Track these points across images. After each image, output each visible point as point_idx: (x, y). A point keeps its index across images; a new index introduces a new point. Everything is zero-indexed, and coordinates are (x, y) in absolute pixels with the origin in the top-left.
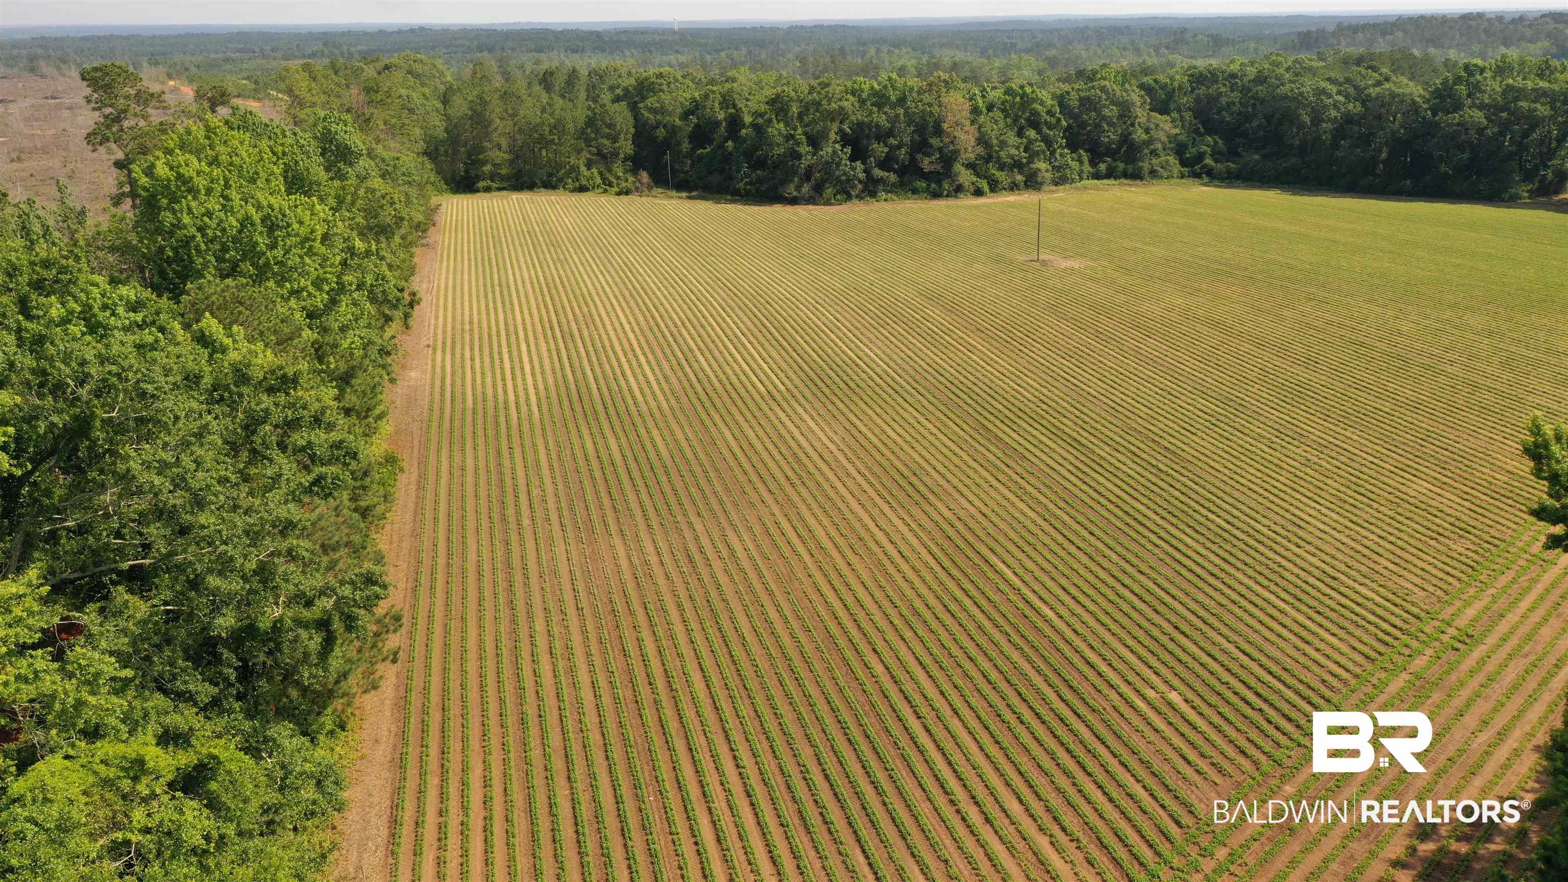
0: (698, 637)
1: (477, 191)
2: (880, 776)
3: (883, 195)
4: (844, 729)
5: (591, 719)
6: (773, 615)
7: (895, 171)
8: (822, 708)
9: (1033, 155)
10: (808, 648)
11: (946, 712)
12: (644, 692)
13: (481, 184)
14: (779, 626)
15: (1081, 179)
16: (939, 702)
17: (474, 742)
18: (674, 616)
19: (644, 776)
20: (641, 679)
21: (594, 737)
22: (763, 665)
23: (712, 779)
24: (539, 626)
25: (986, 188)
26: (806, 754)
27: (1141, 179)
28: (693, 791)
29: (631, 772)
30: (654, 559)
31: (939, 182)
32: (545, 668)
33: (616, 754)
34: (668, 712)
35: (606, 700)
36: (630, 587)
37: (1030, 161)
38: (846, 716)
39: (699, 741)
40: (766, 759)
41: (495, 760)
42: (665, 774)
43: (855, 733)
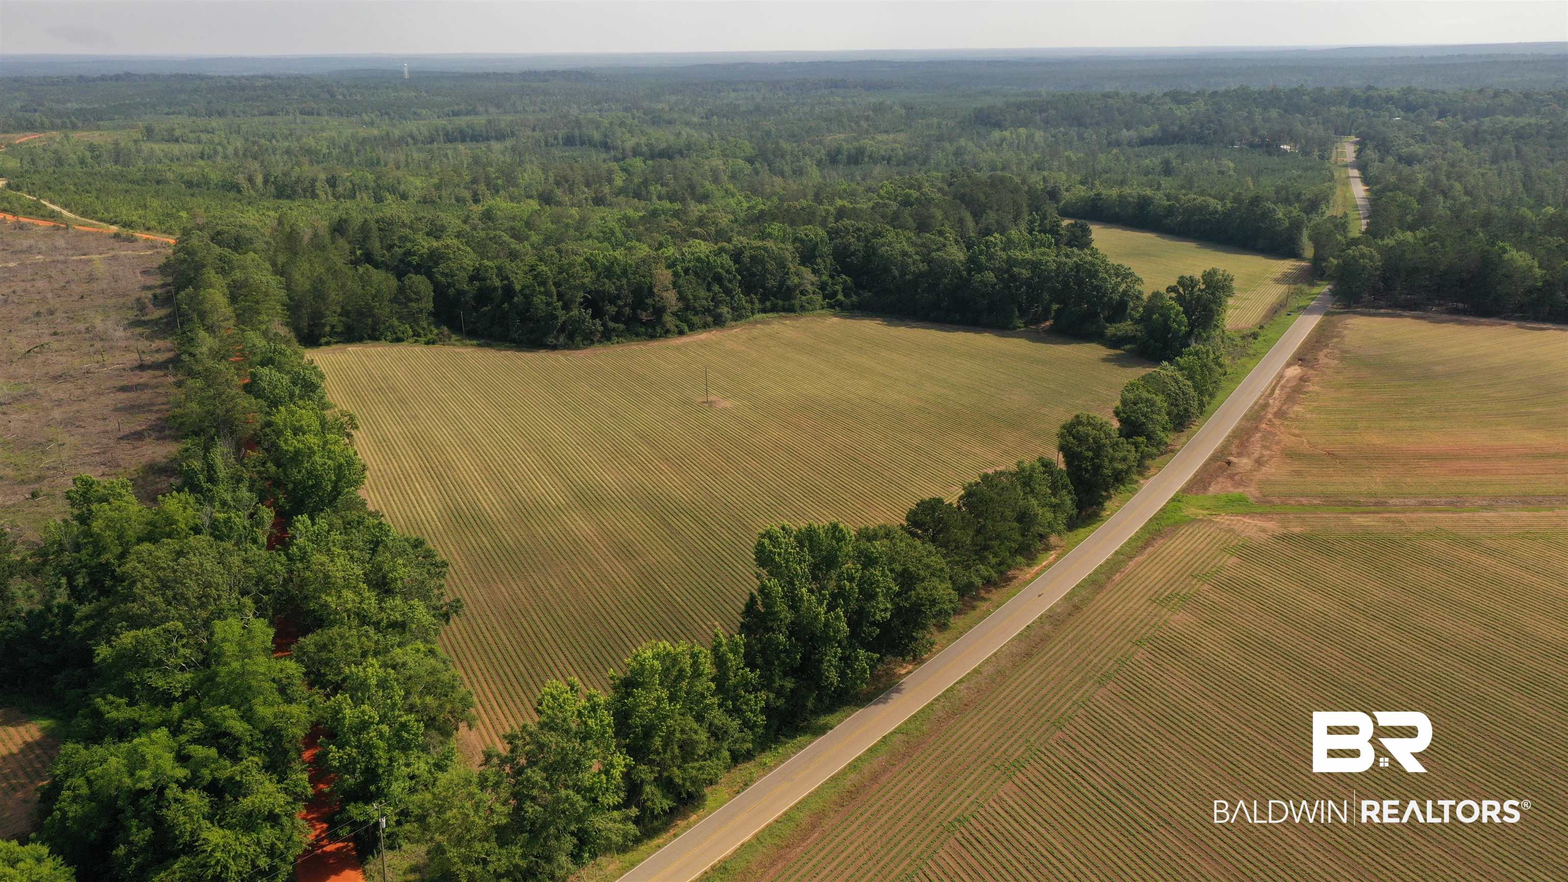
0: (543, 619)
1: (321, 345)
2: (614, 655)
3: (615, 339)
4: (601, 643)
5: (510, 649)
6: (572, 609)
7: (623, 322)
8: (593, 638)
9: (717, 303)
10: (587, 620)
11: (637, 635)
12: (528, 639)
13: (323, 340)
14: (575, 613)
15: (753, 313)
16: (635, 633)
17: (470, 659)
18: (533, 613)
19: (534, 662)
20: (525, 635)
21: (513, 654)
22: (570, 626)
23: (557, 662)
24: (479, 621)
25: (686, 328)
26: (589, 652)
27: (794, 311)
28: (552, 665)
29: (529, 662)
30: (519, 592)
31: (654, 328)
32: (487, 634)
33: (522, 657)
34: (538, 645)
35: (514, 643)
36: (512, 604)
37: (716, 306)
38: (601, 639)
39: (550, 651)
40: (575, 654)
41: (480, 663)
42: (541, 661)
43: (605, 644)
